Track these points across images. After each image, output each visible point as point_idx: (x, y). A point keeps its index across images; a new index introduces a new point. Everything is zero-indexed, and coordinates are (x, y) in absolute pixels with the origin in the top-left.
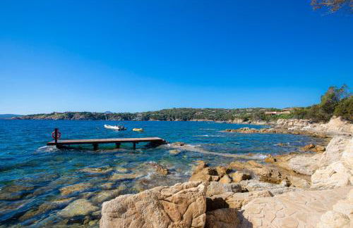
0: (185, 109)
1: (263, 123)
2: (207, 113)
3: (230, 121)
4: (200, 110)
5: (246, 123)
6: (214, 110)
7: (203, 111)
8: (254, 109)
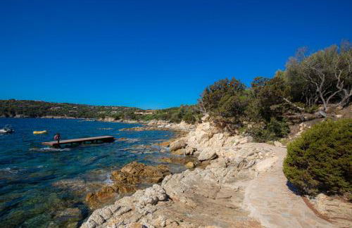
0: (32, 102)
1: (134, 122)
2: (65, 109)
3: (101, 119)
4: (56, 105)
5: (118, 121)
6: (75, 105)
7: (61, 106)
8: (119, 107)
